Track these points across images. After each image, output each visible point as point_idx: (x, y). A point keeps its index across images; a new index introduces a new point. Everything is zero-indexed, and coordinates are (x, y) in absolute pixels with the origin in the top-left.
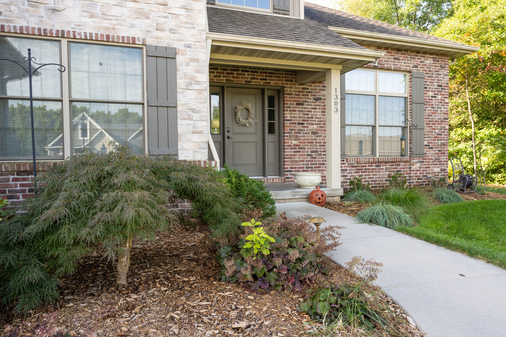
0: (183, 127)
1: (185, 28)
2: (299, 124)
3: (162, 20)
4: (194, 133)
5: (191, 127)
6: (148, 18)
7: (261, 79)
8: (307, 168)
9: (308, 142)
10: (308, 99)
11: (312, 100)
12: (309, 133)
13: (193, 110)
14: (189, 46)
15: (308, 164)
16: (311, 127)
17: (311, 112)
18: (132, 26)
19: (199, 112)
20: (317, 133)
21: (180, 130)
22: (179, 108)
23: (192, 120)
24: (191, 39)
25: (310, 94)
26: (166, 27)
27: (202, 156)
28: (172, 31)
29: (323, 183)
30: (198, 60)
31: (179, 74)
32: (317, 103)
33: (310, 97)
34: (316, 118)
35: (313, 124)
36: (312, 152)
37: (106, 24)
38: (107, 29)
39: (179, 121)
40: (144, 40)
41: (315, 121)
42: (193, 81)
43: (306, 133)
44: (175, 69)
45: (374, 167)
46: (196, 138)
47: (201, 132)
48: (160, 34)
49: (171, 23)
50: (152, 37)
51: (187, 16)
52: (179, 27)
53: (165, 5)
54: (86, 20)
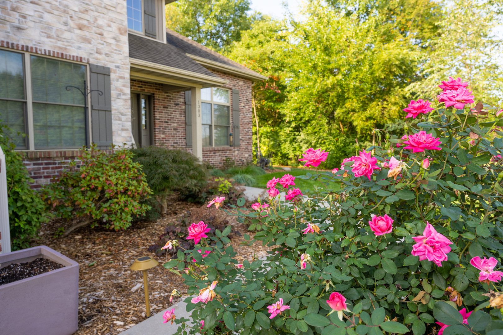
0: (116, 125)
1: (116, 53)
2: (165, 122)
3: (100, 46)
4: (123, 130)
5: (121, 126)
6: (90, 43)
7: (138, 87)
9: (171, 136)
11: (173, 105)
12: (172, 129)
13: (122, 114)
14: (118, 67)
17: (173, 113)
18: (79, 48)
19: (125, 115)
20: (177, 129)
21: (114, 128)
22: (113, 112)
23: (121, 121)
24: (119, 62)
26: (103, 52)
28: (106, 54)
30: (124, 78)
31: (112, 87)
32: (177, 107)
33: (172, 102)
34: (176, 118)
35: (174, 123)
37: (59, 44)
38: (60, 48)
39: (113, 122)
40: (88, 60)
41: (175, 120)
42: (121, 93)
44: (109, 84)
45: (212, 154)
46: (124, 134)
47: (127, 130)
48: (99, 56)
49: (106, 49)
50: (94, 58)
51: (117, 45)
52: (112, 52)
53: (101, 34)
54: (45, 39)
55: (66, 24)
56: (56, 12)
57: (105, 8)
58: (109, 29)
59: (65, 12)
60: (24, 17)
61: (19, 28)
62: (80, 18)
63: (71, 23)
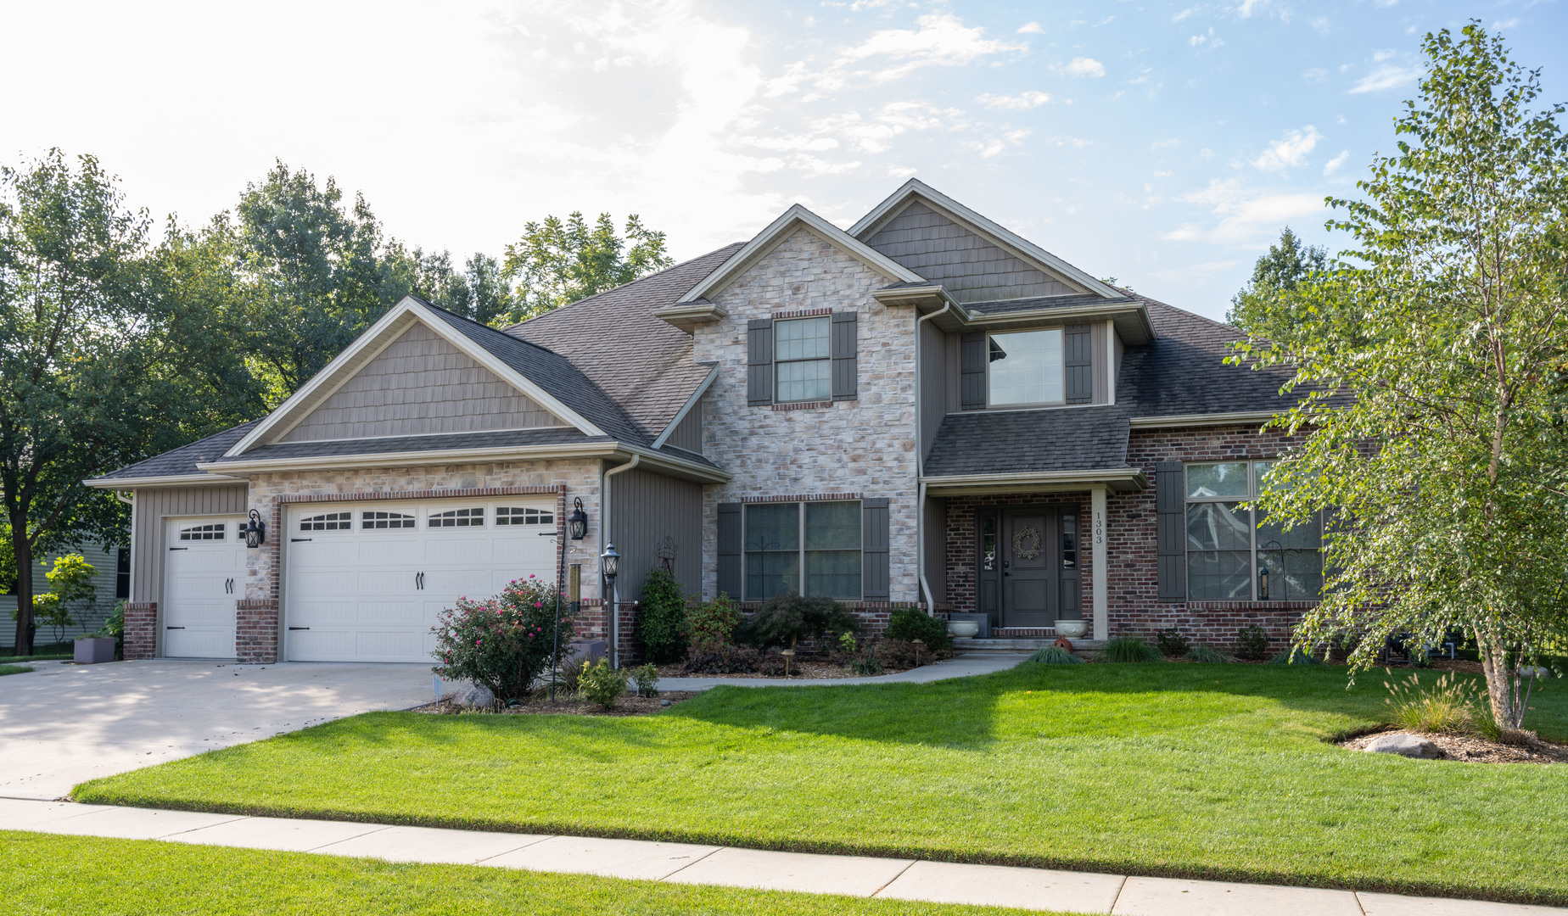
0: (894, 570)
1: (899, 477)
3: (877, 475)
4: (905, 575)
5: (902, 570)
6: (865, 474)
8: (1117, 616)
9: (1119, 579)
10: (1119, 517)
11: (1125, 519)
12: (1120, 566)
13: (905, 554)
14: (901, 494)
15: (1120, 611)
16: (1122, 557)
17: (1124, 535)
18: (852, 483)
19: (909, 555)
20: (1134, 566)
21: (892, 573)
22: (891, 553)
23: (906, 562)
24: (903, 487)
25: (1121, 511)
26: (881, 480)
27: (912, 598)
28: (886, 482)
29: (1087, 634)
30: (909, 507)
31: (892, 521)
32: (1134, 522)
33: (1122, 514)
34: (1132, 544)
35: (1127, 553)
36: (1124, 593)
37: (832, 484)
38: (833, 489)
39: (891, 565)
40: (862, 494)
41: (1131, 548)
42: (903, 527)
43: (1115, 566)
44: (888, 517)
46: (907, 581)
47: (911, 575)
48: (875, 487)
49: (885, 476)
50: (869, 491)
51: (900, 467)
52: (892, 477)
53: (880, 459)
54: (818, 484)
55: (839, 460)
56: (830, 452)
57: (886, 425)
58: (891, 449)
59: (839, 447)
60: (800, 467)
61: (796, 480)
62: (855, 449)
63: (845, 458)
